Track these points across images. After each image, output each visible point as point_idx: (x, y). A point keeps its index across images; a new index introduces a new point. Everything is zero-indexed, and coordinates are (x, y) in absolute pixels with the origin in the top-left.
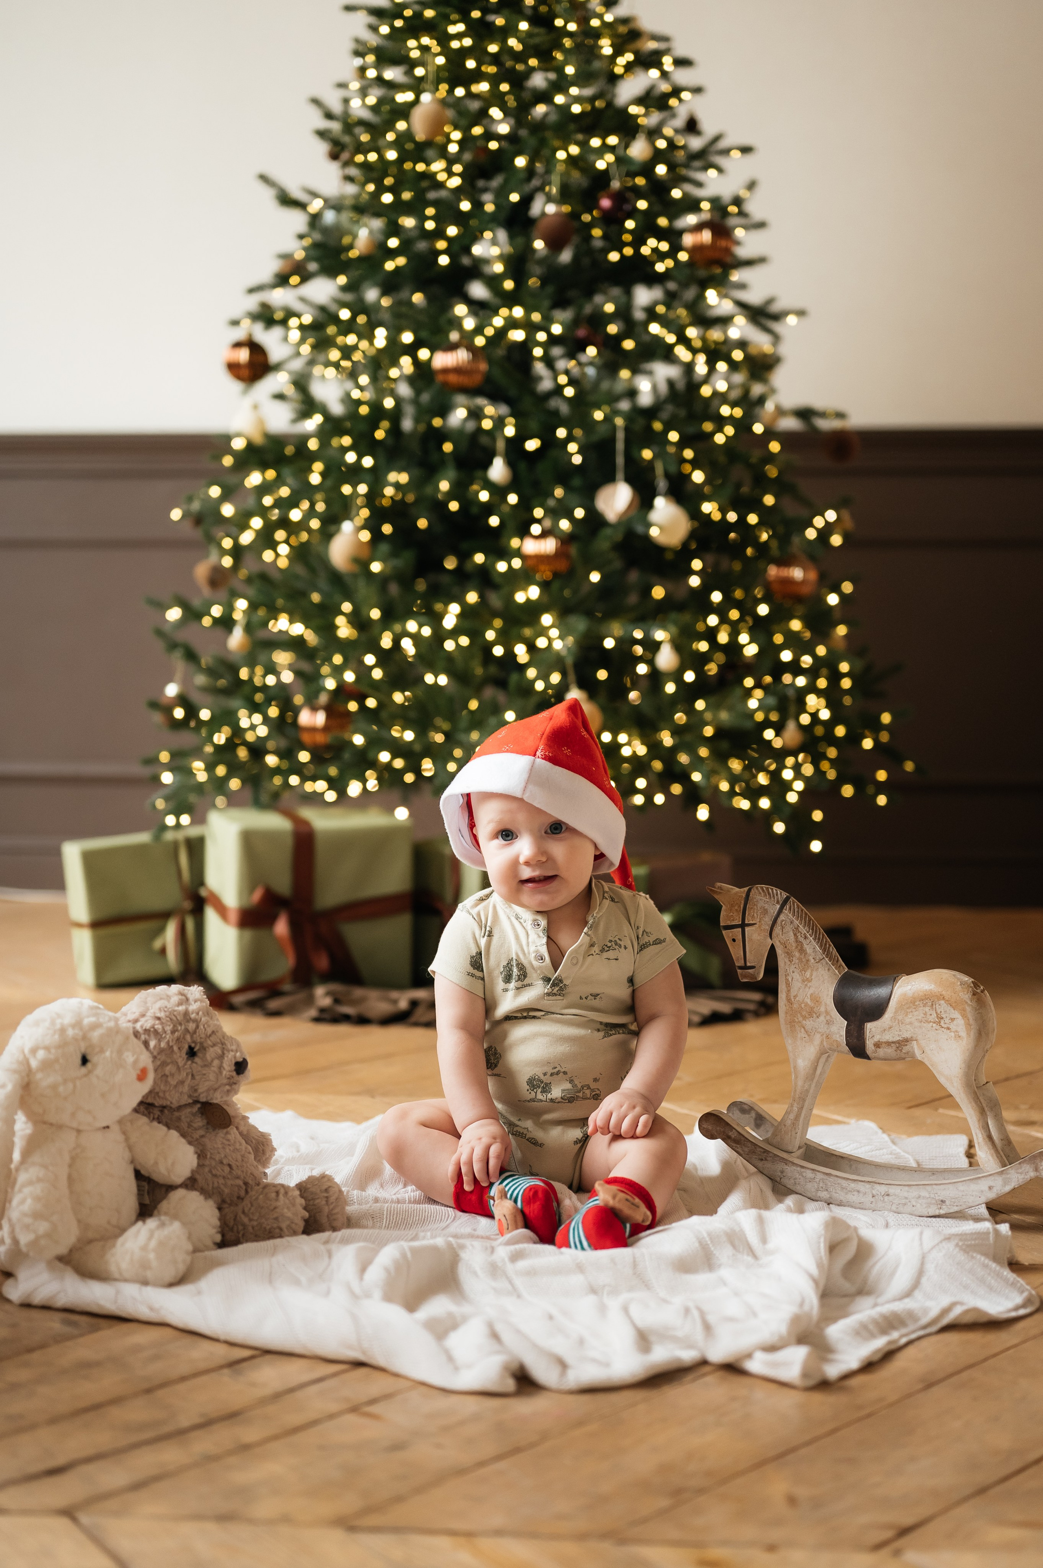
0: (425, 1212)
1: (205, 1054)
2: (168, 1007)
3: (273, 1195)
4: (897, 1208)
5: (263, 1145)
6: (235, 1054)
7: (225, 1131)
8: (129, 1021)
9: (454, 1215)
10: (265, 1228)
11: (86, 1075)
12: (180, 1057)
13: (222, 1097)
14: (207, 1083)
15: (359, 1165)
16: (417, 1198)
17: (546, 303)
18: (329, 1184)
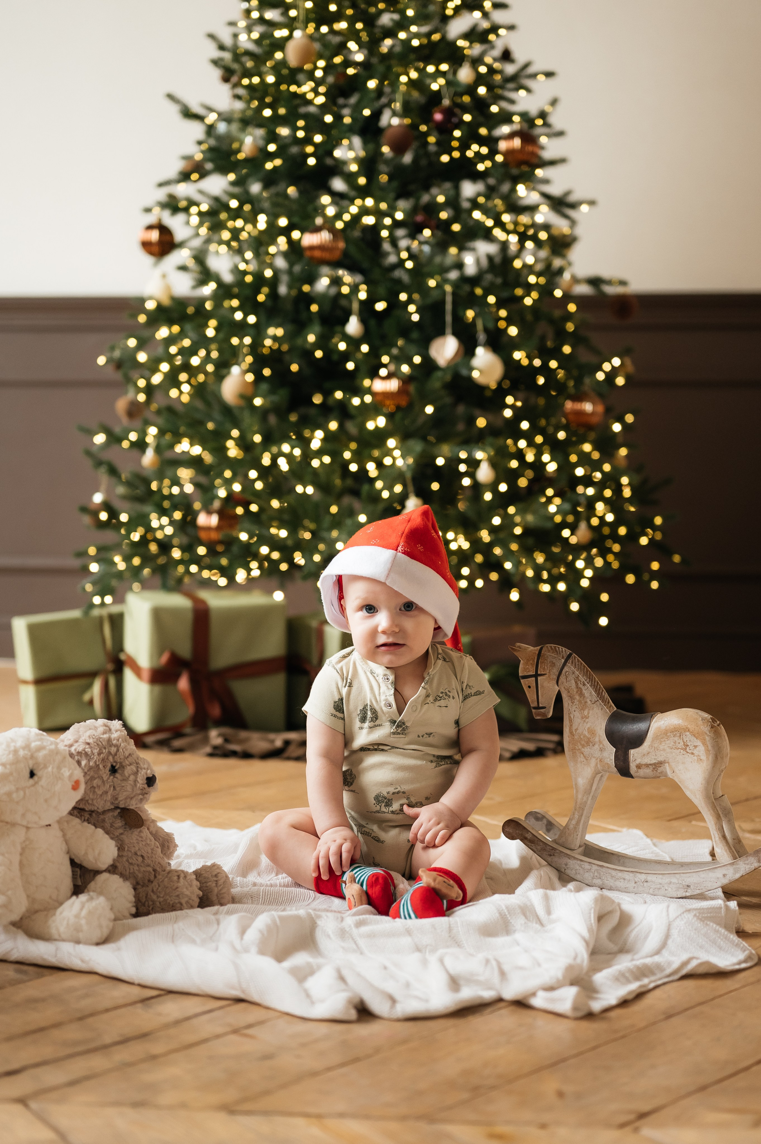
0: (292, 893)
1: (124, 771)
2: (96, 735)
3: (176, 878)
4: (654, 892)
5: (168, 842)
6: (147, 771)
7: (139, 830)
8: (66, 746)
9: (314, 896)
10: (169, 903)
11: (33, 785)
12: (105, 773)
13: (136, 804)
14: (125, 793)
15: (241, 858)
16: (286, 883)
17: (392, 195)
18: (218, 871)
